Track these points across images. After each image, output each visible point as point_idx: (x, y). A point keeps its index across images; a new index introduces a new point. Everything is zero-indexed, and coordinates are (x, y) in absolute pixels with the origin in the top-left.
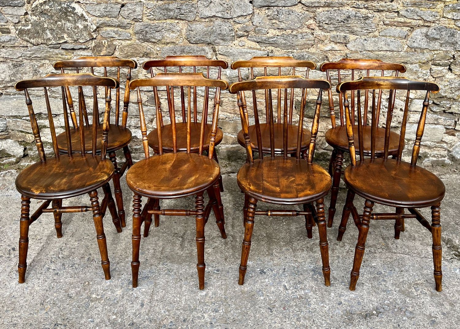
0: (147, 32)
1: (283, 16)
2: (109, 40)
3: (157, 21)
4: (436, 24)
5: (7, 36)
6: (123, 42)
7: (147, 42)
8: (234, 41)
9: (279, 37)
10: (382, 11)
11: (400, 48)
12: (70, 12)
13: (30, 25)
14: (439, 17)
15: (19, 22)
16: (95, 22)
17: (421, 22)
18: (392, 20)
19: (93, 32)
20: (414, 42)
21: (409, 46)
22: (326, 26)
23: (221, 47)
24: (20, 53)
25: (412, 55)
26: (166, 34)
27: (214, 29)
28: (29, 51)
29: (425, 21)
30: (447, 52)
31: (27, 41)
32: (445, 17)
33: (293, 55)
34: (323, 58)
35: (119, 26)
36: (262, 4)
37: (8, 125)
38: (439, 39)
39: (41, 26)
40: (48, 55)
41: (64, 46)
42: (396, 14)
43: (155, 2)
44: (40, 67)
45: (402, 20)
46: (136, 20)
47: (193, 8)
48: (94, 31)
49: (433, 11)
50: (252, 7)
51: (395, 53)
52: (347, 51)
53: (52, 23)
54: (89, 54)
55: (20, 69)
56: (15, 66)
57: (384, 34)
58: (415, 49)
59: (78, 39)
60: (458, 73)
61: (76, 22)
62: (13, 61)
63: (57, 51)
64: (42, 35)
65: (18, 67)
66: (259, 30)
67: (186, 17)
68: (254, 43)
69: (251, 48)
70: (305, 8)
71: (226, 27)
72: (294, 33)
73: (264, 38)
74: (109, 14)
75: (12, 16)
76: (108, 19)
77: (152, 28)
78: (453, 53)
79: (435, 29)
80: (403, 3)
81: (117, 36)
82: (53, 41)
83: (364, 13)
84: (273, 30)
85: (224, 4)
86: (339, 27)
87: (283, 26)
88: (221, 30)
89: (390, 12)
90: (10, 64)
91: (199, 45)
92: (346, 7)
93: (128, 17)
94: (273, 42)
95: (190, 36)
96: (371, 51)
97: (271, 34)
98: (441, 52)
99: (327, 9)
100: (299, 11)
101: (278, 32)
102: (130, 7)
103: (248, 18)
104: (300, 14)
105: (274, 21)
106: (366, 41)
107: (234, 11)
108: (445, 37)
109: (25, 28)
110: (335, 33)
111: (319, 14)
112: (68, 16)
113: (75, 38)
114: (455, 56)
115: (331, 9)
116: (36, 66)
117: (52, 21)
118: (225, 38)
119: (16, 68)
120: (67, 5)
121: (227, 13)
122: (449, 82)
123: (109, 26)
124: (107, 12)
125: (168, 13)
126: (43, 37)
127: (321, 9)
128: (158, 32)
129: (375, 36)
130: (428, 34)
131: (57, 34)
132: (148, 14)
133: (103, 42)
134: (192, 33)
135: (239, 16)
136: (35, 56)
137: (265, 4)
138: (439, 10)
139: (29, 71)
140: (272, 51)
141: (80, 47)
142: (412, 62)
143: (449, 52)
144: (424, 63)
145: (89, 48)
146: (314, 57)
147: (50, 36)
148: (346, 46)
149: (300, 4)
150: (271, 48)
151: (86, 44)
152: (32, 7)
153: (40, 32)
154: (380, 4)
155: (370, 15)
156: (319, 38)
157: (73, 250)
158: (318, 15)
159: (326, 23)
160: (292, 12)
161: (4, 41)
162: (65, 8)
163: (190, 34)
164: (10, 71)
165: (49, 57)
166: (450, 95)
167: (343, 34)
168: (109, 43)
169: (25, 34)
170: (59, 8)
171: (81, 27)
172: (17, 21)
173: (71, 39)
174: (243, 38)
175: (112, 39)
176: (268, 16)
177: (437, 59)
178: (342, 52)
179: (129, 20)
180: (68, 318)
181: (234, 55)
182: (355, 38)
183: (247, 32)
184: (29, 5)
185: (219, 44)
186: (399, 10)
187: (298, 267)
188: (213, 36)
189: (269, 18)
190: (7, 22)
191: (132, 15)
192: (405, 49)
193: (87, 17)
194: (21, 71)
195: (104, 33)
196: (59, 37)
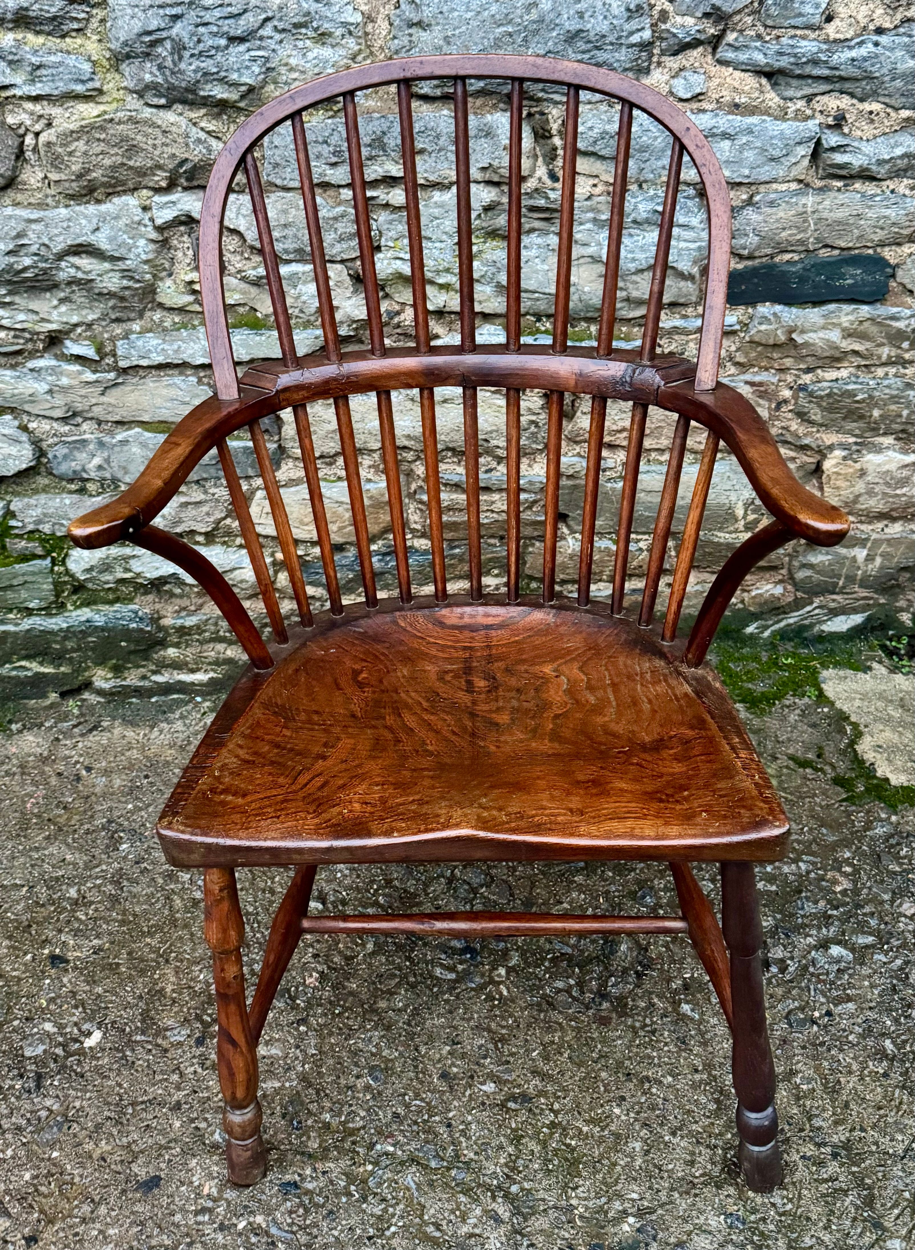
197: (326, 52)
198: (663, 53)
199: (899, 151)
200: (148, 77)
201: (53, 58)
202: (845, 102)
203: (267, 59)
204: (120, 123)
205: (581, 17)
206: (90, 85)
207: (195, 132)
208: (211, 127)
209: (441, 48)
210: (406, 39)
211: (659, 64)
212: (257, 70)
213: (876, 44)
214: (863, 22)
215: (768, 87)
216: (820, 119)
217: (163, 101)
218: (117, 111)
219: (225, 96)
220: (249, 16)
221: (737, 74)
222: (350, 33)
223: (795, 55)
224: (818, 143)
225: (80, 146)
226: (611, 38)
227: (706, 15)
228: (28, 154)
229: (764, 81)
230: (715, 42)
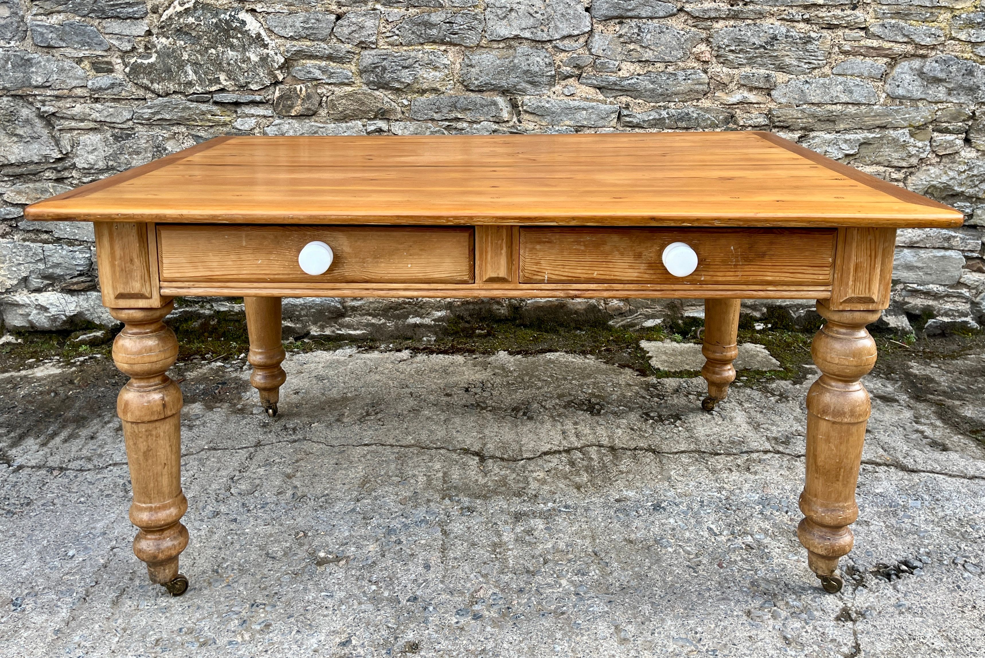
0: (384, 69)
1: (649, 35)
2: (309, 84)
3: (405, 48)
4: (938, 52)
5: (105, 78)
6: (336, 89)
7: (383, 88)
8: (554, 85)
9: (640, 77)
10: (837, 26)
11: (872, 99)
12: (234, 29)
13: (155, 56)
14: (943, 39)
15: (134, 49)
16: (282, 49)
17: (910, 48)
18: (856, 44)
19: (277, 69)
20: (898, 86)
21: (888, 95)
22: (731, 56)
23: (528, 97)
24: (129, 111)
25: (897, 111)
26: (423, 73)
27: (516, 61)
28: (149, 108)
29: (918, 46)
30: (960, 105)
31: (147, 88)
32: (953, 39)
33: (668, 113)
34: (726, 119)
35: (330, 58)
36: (609, 14)
37: (93, 260)
38: (944, 80)
39: (176, 58)
40: (186, 114)
41: (218, 97)
42: (862, 33)
43: (403, 9)
44: (168, 139)
45: (875, 43)
46: (363, 45)
47: (476, 22)
48: (279, 68)
49: (932, 27)
50: (589, 19)
51: (863, 107)
52: (772, 105)
53: (198, 52)
54: (269, 112)
55: (129, 143)
56: (116, 138)
57: (841, 72)
58: (901, 99)
59: (247, 84)
60: (982, 148)
61: (245, 49)
62: (114, 128)
63: (204, 107)
64: (176, 75)
65: (123, 140)
66: (603, 64)
67: (463, 39)
68: (592, 90)
69: (587, 99)
70: (690, 22)
71: (538, 59)
72: (670, 69)
73: (613, 78)
74: (312, 34)
75: (120, 36)
76: (309, 43)
77: (395, 60)
78: (972, 108)
79: (937, 62)
80: (875, 11)
81: (324, 77)
82: (198, 88)
83: (803, 31)
84: (629, 63)
85: (536, 12)
86: (756, 57)
87: (648, 55)
88: (529, 65)
89: (851, 29)
90: (108, 135)
91: (485, 94)
92: (767, 20)
93: (349, 40)
94: (629, 88)
95: (469, 76)
96: (818, 104)
97: (625, 72)
98: (949, 105)
99: (732, 22)
100: (680, 27)
101: (638, 68)
102: (354, 20)
103: (582, 40)
104: (682, 32)
105: (632, 47)
106: (808, 85)
107: (556, 27)
108: (956, 76)
109: (144, 61)
110: (748, 69)
111: (717, 32)
112: (230, 37)
113: (242, 80)
114: (977, 114)
115: (739, 22)
116: (161, 138)
117: (198, 47)
118: (536, 79)
119: (120, 142)
120: (230, 15)
121: (543, 31)
122: (967, 164)
123: (311, 57)
124: (307, 29)
125: (428, 31)
126: (179, 80)
127: (721, 24)
128: (407, 68)
129: (825, 76)
130: (925, 70)
131: (206, 74)
132: (388, 34)
133: (298, 88)
134: (473, 70)
135: (564, 38)
136: (159, 117)
137: (615, 14)
138: (943, 25)
139: (145, 150)
140: (627, 107)
141: (250, 98)
142: (896, 125)
143: (964, 106)
144: (918, 128)
145: (267, 101)
146: (707, 116)
147: (192, 76)
148: (769, 95)
149: (682, 14)
150: (624, 99)
151: (262, 92)
152: (162, 20)
153: (174, 68)
154: (832, 13)
155: (813, 35)
156: (719, 79)
157: (257, 482)
158: (715, 35)
159: (731, 51)
160: (667, 29)
161: (100, 88)
162: (227, 22)
163: (468, 73)
164: (106, 149)
165: (187, 119)
166: (971, 191)
167: (762, 71)
168: (309, 91)
169: (143, 73)
170: (214, 21)
171: (254, 58)
172: (129, 48)
173: (233, 83)
174: (571, 80)
175: (315, 83)
176: (620, 36)
177: (943, 120)
178: (762, 106)
179: (350, 46)
180: (276, 593)
181: (553, 113)
182: (787, 79)
183: (579, 68)
184: (155, 16)
185: (524, 92)
186: (867, 24)
187: (727, 498)
188: (514, 76)
189: (622, 40)
190: (109, 49)
191: (357, 36)
192: (882, 100)
193: (267, 40)
194: (130, 147)
195: (300, 70)
196: (209, 80)
197: (437, 74)
198: (560, 79)
199: (651, 118)
200: (371, 79)
201: (338, 70)
202: (629, 99)
203: (415, 75)
204: (359, 94)
206: (350, 80)
207: (386, 99)
208: (392, 97)
209: (478, 74)
210: (466, 71)
211: (558, 83)
212: (411, 78)
213: (638, 79)
214: (632, 71)
215: (599, 93)
216: (620, 105)
217: (376, 87)
218: (358, 90)
219: (399, 87)
220: (411, 60)
221: (588, 88)
222: (446, 68)
223: (608, 82)
224: (620, 113)
225: (344, 101)
226: (540, 73)
227: (575, 67)
228: (324, 104)
229: (598, 90)
230: (579, 76)
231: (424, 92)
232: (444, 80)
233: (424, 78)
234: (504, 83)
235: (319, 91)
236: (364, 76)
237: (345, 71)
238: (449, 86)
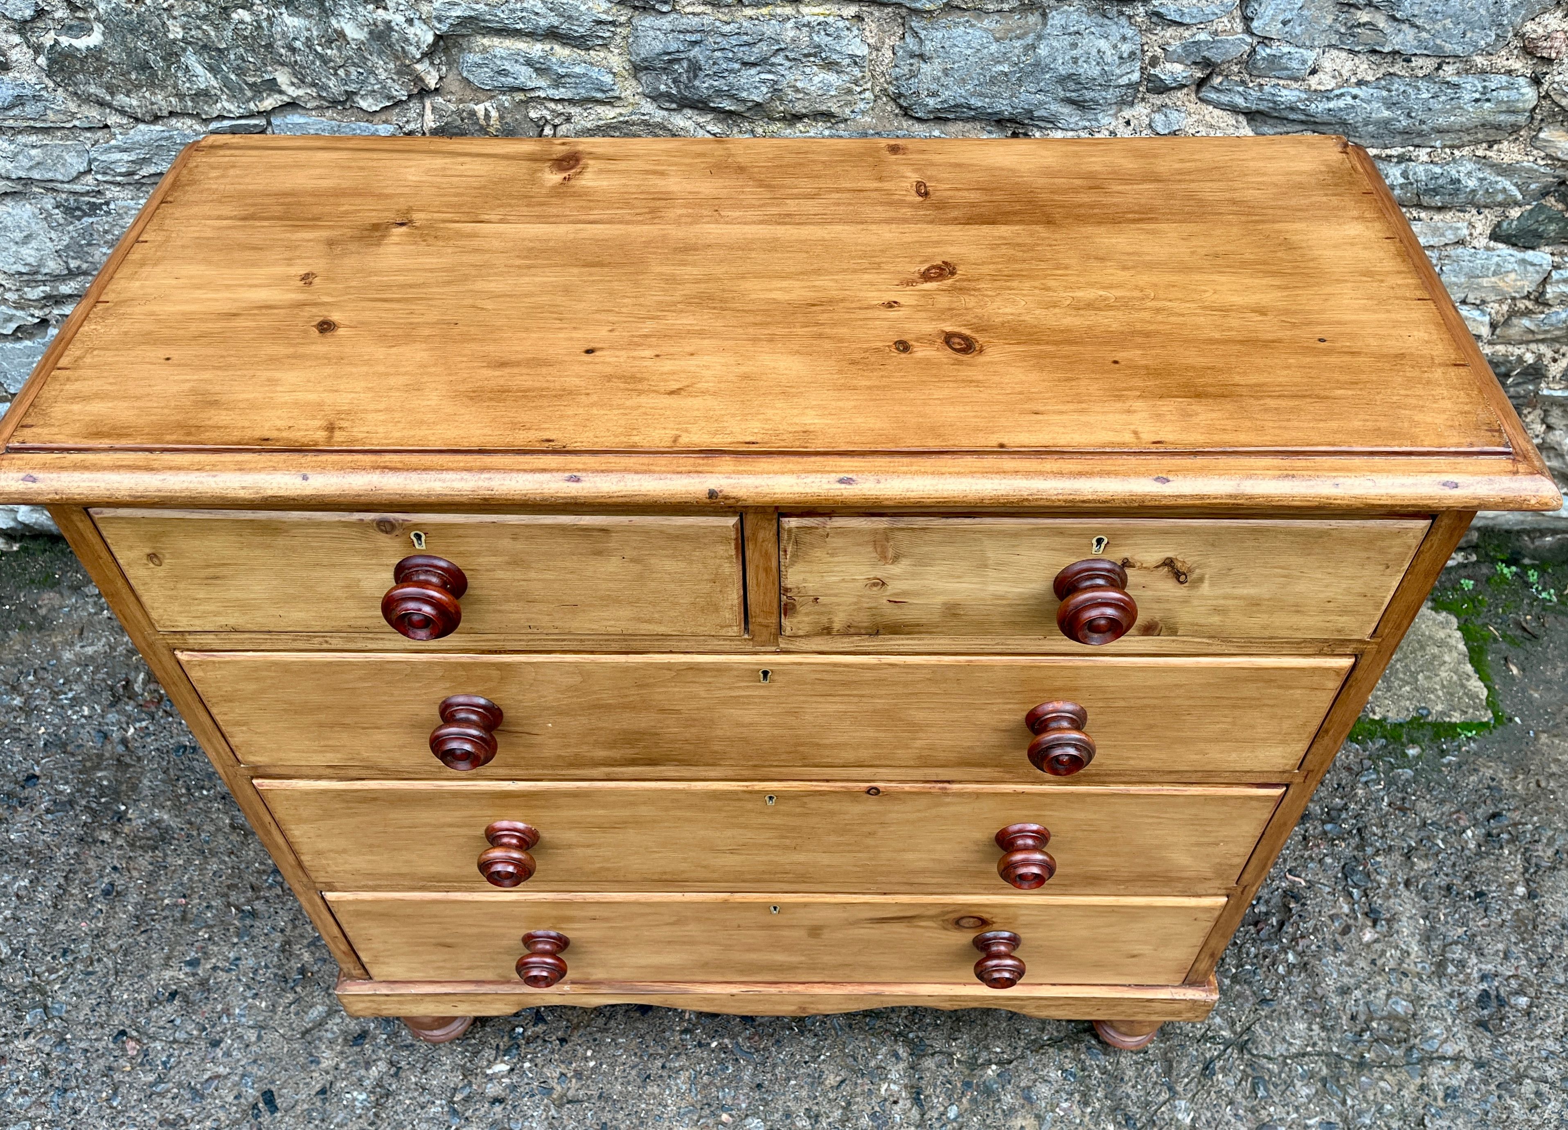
0: (695, 68)
2: (506, 100)
6: (575, 111)
7: (693, 107)
8: (1132, 104)
9: (1362, 92)
13: (98, 28)
15: (39, 13)
16: (424, 10)
19: (419, 61)
23: (1060, 134)
24: (79, 155)
26: (795, 77)
27: (1043, 51)
28: (123, 149)
31: (102, 104)
33: (1405, 175)
35: (551, 34)
41: (284, 125)
46: (638, 4)
48: (424, 55)
53: (204, 18)
55: (99, 222)
56: (70, 212)
59: (350, 95)
61: (326, 13)
62: (56, 191)
64: (166, 76)
65: (85, 214)
66: (1273, 60)
68: (1229, 119)
71: (1103, 44)
72: (1450, 71)
73: (1289, 94)
77: (724, 43)
81: (542, 83)
82: (227, 105)
84: (1344, 55)
87: (1402, 39)
88: (1076, 60)
90: (48, 203)
91: (953, 128)
94: (1326, 118)
95: (914, 82)
97: (1326, 78)
101: (1364, 67)
105: (1364, 15)
109: (76, 42)
113: (335, 88)
117: (203, 9)
118: (1089, 95)
119: (79, 219)
123: (502, 32)
126: (175, 86)
128: (754, 65)
131: (240, 71)
133: (480, 109)
134: (925, 68)
136: (152, 169)
141: (363, 129)
147: (204, 79)
151: (394, 116)
153: (155, 60)
163: (913, 75)
164: (53, 235)
168: (508, 117)
169: (82, 70)
171: (355, 33)
172: (29, 11)
173: (313, 92)
174: (1178, 95)
175: (519, 96)
179: (604, 5)
183: (1207, 63)
185: (1051, 121)
188: (1033, 87)
194: (106, 232)
195: (479, 66)
196: (252, 86)
197: (832, 77)
198: (1148, 90)
200: (663, 88)
201: (577, 70)
203: (776, 82)
204: (633, 124)
205: (1075, 63)
206: (611, 93)
208: (716, 130)
209: (939, 78)
210: (906, 69)
211: (1143, 99)
212: (765, 90)
213: (1355, 97)
214: (1346, 74)
215: (1245, 123)
217: (674, 106)
218: (631, 114)
219: (732, 108)
220: (763, 46)
221: (1217, 112)
222: (856, 63)
223: (1275, 102)
226: (1101, 81)
227: (1195, 63)
229: (1241, 118)
230: (1201, 83)
231: (797, 118)
232: (850, 91)
233: (797, 90)
234: (1003, 106)
235: (533, 114)
236: (644, 77)
237: (594, 73)
238: (862, 105)
